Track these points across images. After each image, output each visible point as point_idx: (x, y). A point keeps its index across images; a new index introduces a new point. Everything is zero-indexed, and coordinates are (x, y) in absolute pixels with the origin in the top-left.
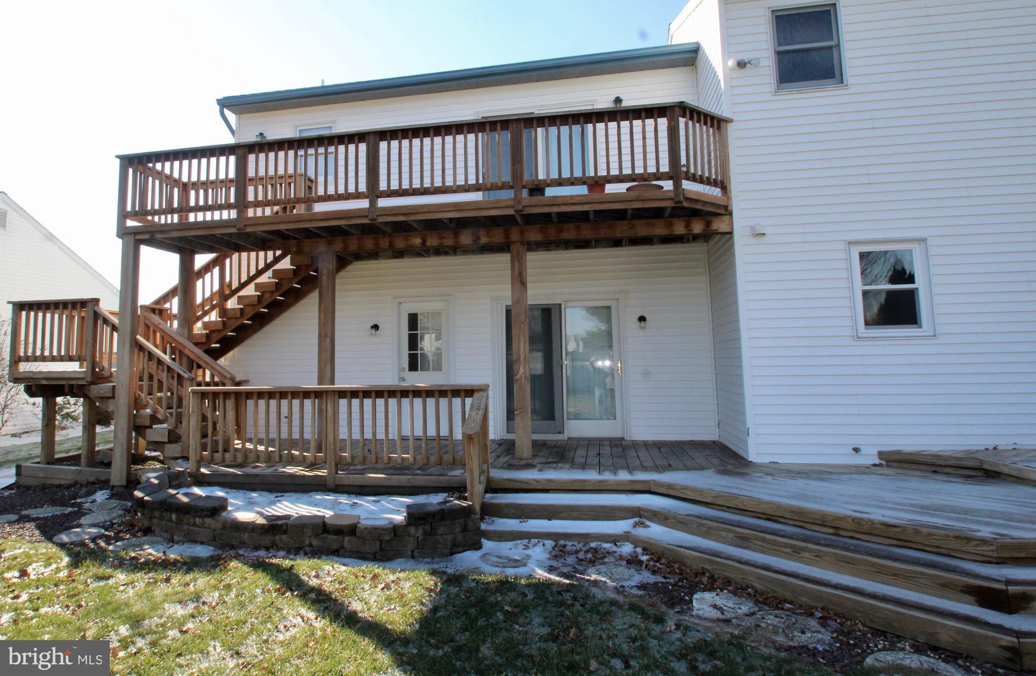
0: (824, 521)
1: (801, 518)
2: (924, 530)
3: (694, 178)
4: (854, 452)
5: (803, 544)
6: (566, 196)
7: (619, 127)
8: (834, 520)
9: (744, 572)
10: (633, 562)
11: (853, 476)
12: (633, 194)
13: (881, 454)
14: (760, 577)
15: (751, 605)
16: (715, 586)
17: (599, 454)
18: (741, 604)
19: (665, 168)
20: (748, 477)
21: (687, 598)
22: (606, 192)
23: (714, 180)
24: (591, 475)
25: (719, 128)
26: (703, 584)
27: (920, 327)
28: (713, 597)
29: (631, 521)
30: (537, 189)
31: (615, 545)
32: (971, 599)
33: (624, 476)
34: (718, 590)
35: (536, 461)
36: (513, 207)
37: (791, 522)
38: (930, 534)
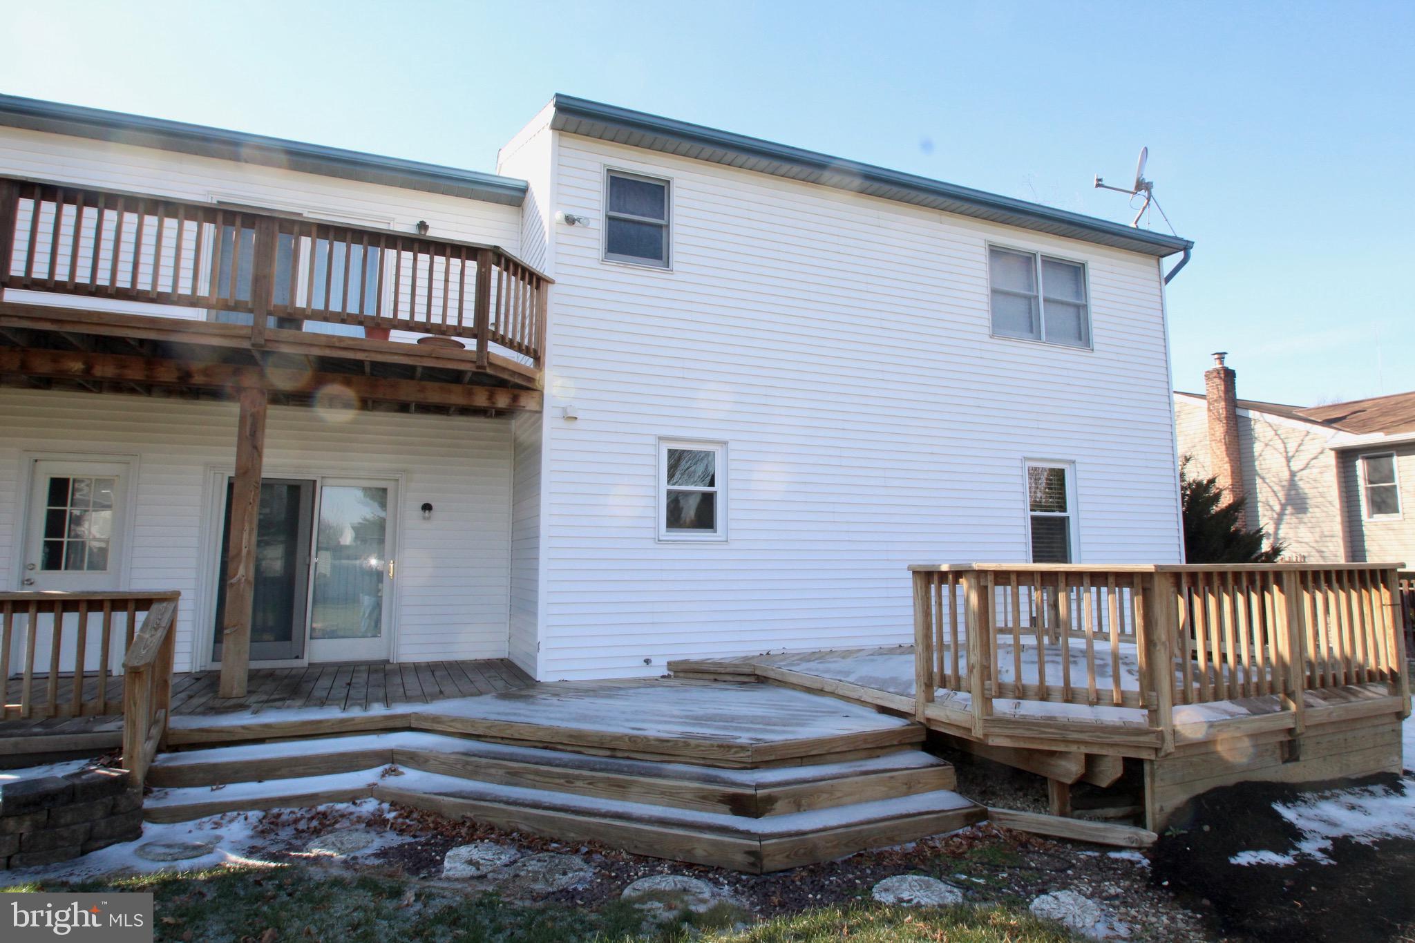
0: (602, 743)
1: (578, 742)
2: (693, 742)
3: (502, 341)
4: (645, 664)
5: (577, 772)
6: (333, 337)
7: (415, 259)
8: (611, 741)
9: (510, 814)
10: (376, 823)
11: (642, 690)
12: (426, 348)
13: (670, 665)
14: (527, 818)
15: (513, 851)
16: (475, 837)
17: (349, 684)
18: (501, 853)
19: (469, 322)
20: (531, 700)
21: (438, 858)
22: (391, 339)
23: (527, 347)
24: (333, 714)
25: (538, 287)
26: (461, 837)
27: (716, 532)
28: (470, 851)
29: (379, 770)
30: (291, 319)
31: (354, 803)
32: (726, 808)
33: (378, 710)
34: (478, 841)
35: (253, 699)
36: (250, 338)
37: (569, 748)
38: (698, 746)
